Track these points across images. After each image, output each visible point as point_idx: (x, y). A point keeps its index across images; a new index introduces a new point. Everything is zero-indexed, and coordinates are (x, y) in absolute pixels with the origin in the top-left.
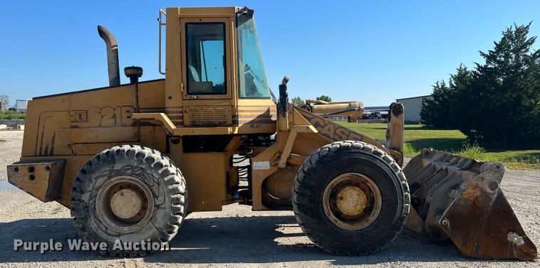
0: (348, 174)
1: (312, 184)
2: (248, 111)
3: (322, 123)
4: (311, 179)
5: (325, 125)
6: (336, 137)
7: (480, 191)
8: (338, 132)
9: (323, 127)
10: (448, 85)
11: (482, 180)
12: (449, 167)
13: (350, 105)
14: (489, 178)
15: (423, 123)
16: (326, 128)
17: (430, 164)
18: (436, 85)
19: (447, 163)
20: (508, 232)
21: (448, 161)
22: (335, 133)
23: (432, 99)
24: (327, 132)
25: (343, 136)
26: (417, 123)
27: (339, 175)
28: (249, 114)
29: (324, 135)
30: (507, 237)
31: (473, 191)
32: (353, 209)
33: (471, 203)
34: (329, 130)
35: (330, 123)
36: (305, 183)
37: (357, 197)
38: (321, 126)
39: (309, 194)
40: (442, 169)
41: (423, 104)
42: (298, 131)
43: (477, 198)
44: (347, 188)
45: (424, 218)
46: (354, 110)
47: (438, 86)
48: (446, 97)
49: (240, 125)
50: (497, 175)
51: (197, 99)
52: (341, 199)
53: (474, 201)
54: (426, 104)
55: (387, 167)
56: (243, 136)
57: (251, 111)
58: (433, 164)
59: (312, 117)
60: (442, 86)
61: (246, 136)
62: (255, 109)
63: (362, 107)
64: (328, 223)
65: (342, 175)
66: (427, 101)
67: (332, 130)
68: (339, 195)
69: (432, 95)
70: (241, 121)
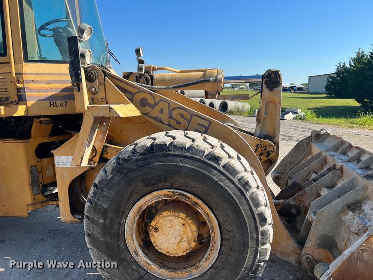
0: (166, 192)
1: (105, 206)
2: (44, 82)
3: (150, 101)
4: (104, 197)
5: (156, 104)
6: (173, 122)
8: (174, 114)
9: (152, 107)
10: (348, 66)
12: (345, 165)
13: (204, 75)
15: (326, 94)
16: (158, 108)
17: (320, 153)
18: (339, 66)
19: (343, 157)
21: (344, 153)
22: (171, 117)
23: (335, 76)
24: (160, 115)
25: (182, 120)
26: (322, 94)
27: (150, 193)
28: (46, 85)
29: (155, 118)
32: (175, 247)
34: (162, 111)
35: (162, 100)
36: (96, 204)
37: (181, 228)
38: (149, 105)
39: (102, 221)
40: (334, 166)
41: (328, 80)
42: (96, 114)
44: (165, 213)
45: (301, 243)
46: (208, 81)
47: (340, 66)
48: (346, 74)
49: (29, 103)
52: (156, 229)
54: (330, 80)
56: (42, 119)
57: (48, 82)
58: (324, 154)
59: (136, 91)
60: (344, 66)
61: (46, 119)
62: (57, 78)
63: (220, 77)
65: (155, 193)
66: (331, 78)
67: (166, 110)
68: (153, 224)
69: (336, 73)
70: (32, 98)
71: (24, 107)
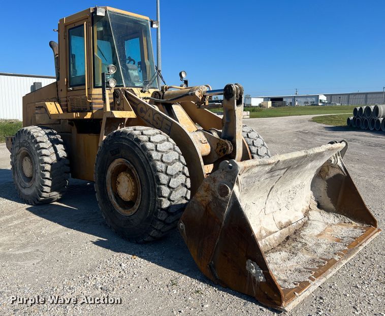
0: (121, 160)
3: (145, 109)
5: (147, 111)
6: (155, 123)
7: (212, 195)
9: (145, 113)
11: (214, 182)
13: (190, 90)
14: (221, 180)
16: (148, 114)
20: (247, 259)
22: (154, 120)
24: (149, 118)
25: (159, 122)
27: (115, 159)
30: (246, 265)
31: (205, 194)
32: (126, 195)
33: (204, 209)
34: (149, 116)
35: (149, 109)
37: (128, 183)
38: (144, 111)
43: (209, 203)
44: (122, 173)
46: (188, 94)
49: (94, 111)
50: (229, 177)
51: (73, 90)
52: (119, 183)
53: (206, 206)
55: (142, 155)
59: (138, 102)
64: (110, 205)
65: (117, 160)
67: (151, 115)
68: (118, 179)
70: (95, 108)
71: (91, 113)
